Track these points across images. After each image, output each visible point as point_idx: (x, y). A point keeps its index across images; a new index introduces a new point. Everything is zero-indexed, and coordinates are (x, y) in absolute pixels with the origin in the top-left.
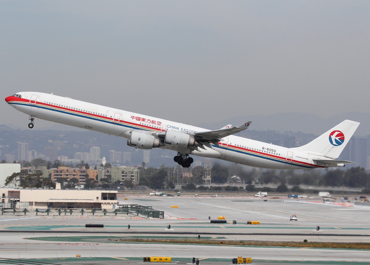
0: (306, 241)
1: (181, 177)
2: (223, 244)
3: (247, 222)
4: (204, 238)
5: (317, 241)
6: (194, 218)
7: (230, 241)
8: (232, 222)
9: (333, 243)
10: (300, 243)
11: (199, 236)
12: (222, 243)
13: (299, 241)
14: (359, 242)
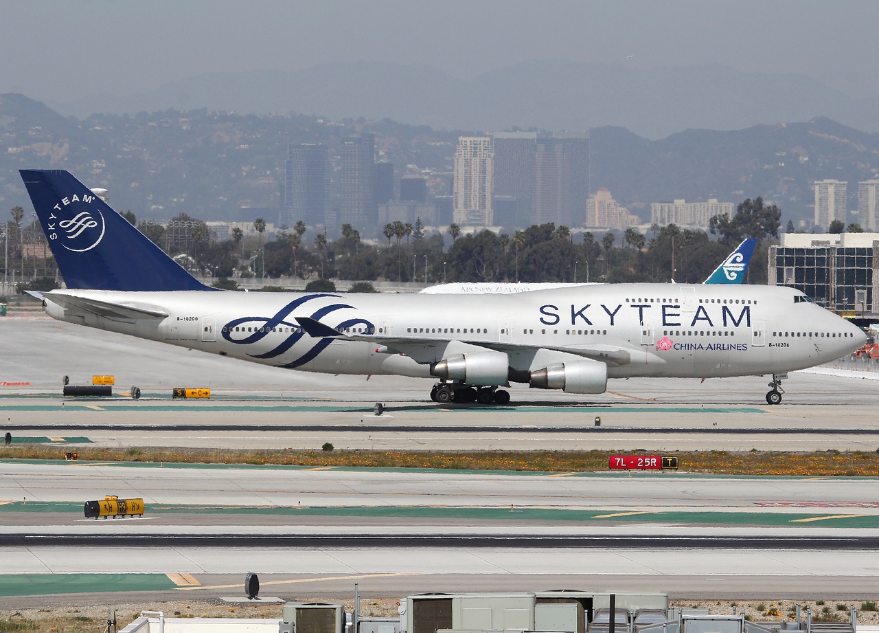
0: (328, 447)
1: (20, 256)
2: (74, 458)
3: (172, 392)
4: (19, 440)
5: (362, 447)
6: (21, 382)
7: (103, 450)
8: (130, 391)
9: (411, 454)
10: (311, 454)
11: (8, 435)
12: (72, 456)
13: (309, 447)
14: (487, 449)
